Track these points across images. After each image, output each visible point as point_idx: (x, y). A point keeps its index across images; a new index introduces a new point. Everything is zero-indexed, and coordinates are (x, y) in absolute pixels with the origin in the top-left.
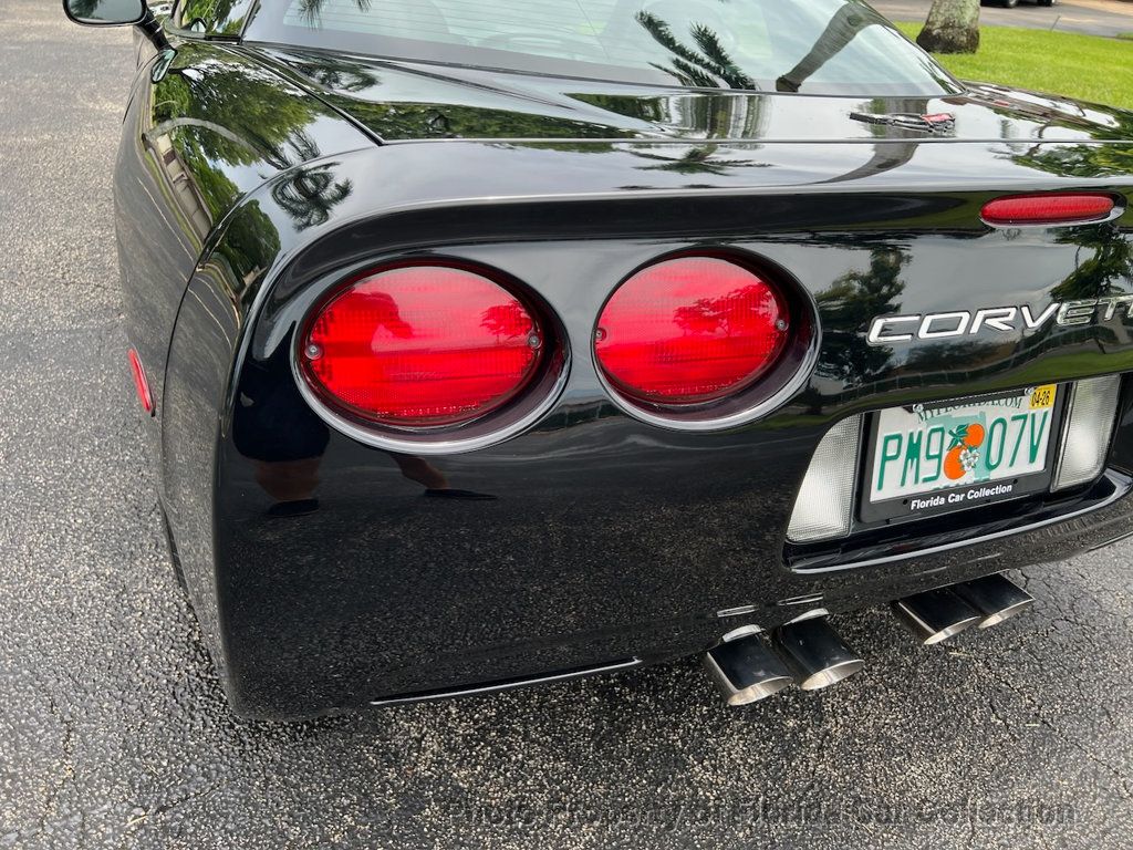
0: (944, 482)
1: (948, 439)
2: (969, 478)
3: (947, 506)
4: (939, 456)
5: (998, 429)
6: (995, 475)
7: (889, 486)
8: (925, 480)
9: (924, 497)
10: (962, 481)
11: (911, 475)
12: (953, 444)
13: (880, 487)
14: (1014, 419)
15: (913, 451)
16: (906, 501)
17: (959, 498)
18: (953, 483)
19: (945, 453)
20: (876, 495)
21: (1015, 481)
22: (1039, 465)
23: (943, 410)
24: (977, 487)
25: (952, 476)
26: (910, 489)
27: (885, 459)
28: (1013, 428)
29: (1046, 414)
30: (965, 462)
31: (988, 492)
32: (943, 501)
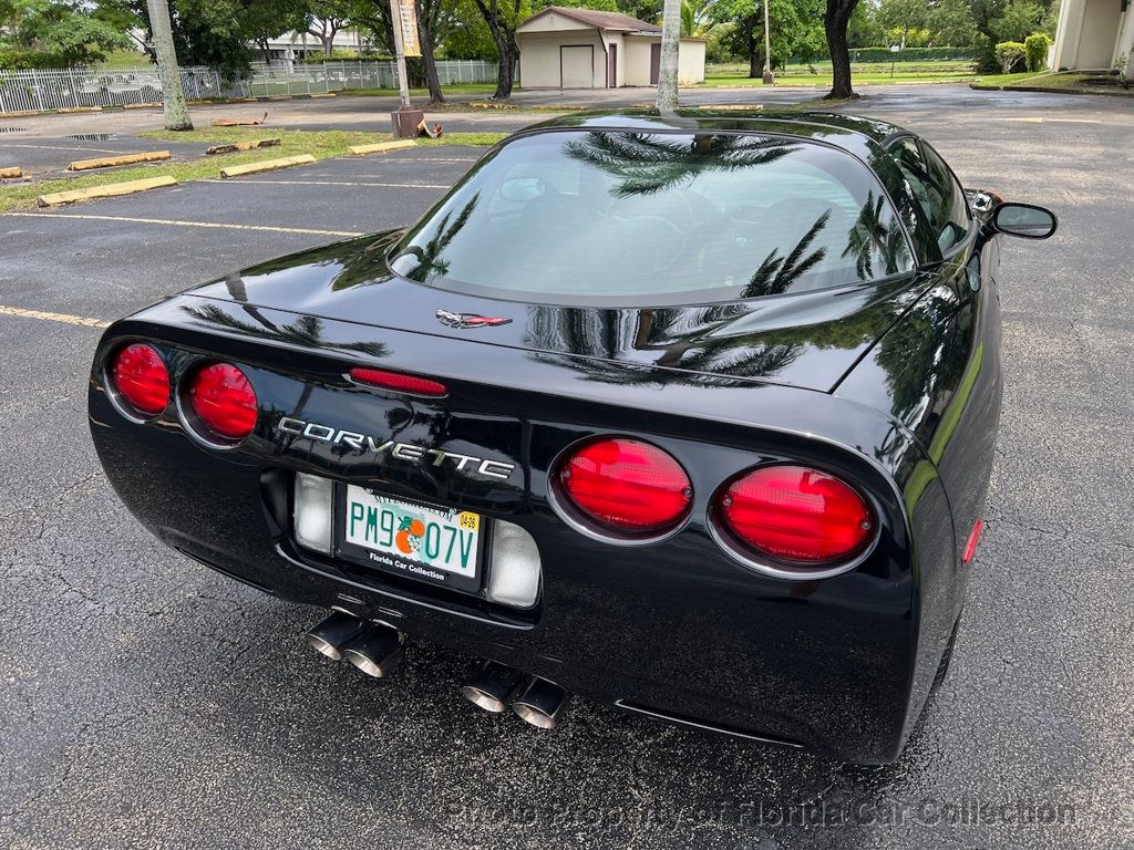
0: (394, 550)
1: (397, 523)
2: (414, 556)
3: (393, 568)
4: (391, 531)
5: (433, 529)
6: (434, 563)
7: (357, 535)
8: (381, 543)
9: (380, 554)
10: (409, 556)
11: (371, 535)
12: (402, 528)
13: (352, 535)
14: (446, 527)
15: (372, 520)
16: (368, 551)
17: (403, 566)
18: (402, 555)
19: (395, 532)
20: (349, 539)
21: (447, 574)
22: (470, 571)
23: (393, 501)
24: (417, 564)
25: (402, 550)
26: (370, 544)
27: (354, 517)
28: (446, 536)
29: (471, 534)
30: (411, 544)
31: (424, 572)
32: (391, 563)
